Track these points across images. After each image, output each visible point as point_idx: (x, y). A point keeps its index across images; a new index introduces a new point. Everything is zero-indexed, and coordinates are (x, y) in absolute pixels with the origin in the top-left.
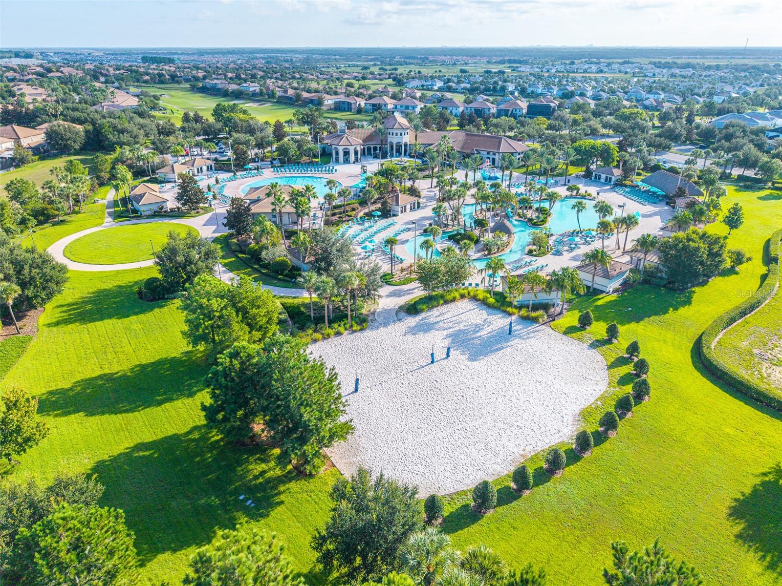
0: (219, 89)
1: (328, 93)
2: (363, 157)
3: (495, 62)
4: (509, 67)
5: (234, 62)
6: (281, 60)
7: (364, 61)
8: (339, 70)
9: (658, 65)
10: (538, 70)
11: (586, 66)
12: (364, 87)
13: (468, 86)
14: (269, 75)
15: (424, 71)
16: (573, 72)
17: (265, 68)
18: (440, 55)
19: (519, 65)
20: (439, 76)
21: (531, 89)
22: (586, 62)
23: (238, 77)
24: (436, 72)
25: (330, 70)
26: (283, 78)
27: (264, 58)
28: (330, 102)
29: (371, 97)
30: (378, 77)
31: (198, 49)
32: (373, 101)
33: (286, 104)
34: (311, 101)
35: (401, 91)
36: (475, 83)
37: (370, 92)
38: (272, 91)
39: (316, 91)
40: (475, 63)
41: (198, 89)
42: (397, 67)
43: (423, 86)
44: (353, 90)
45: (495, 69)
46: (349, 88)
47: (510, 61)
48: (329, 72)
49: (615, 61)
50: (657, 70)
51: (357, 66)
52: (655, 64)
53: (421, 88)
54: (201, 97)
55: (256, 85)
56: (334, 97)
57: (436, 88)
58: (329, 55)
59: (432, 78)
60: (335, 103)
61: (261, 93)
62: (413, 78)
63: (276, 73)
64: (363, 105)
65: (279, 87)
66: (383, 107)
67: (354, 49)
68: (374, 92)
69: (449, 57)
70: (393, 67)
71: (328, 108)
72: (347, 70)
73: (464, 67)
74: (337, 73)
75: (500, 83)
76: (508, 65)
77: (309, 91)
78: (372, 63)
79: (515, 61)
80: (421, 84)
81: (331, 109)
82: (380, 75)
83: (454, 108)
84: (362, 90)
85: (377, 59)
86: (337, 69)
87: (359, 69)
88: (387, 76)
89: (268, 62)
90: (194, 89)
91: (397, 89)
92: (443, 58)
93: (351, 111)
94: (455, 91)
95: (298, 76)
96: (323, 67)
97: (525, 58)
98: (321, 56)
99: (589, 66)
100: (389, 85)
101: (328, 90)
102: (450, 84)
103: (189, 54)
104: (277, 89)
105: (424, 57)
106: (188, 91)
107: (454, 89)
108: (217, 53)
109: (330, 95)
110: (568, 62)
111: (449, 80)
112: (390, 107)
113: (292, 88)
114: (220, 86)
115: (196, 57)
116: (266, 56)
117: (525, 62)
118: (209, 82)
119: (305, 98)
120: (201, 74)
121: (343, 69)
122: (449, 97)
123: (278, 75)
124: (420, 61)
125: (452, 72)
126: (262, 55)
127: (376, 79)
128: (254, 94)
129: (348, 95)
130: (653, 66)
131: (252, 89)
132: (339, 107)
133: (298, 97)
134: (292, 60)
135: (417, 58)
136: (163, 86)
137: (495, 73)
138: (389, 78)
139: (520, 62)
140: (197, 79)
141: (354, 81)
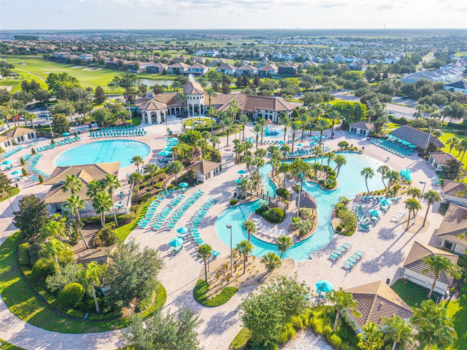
0: (64, 59)
1: (142, 61)
2: (168, 116)
3: (247, 38)
4: (256, 41)
5: (80, 39)
6: (113, 38)
7: (167, 38)
8: (150, 44)
9: (341, 39)
10: (274, 43)
11: (301, 41)
12: (167, 56)
13: (235, 54)
14: (102, 48)
15: (205, 44)
16: (295, 44)
17: (101, 43)
18: (213, 34)
19: (261, 40)
20: (216, 48)
21: (275, 56)
22: (300, 38)
23: (80, 50)
24: (212, 44)
25: (145, 43)
26: (112, 50)
27: (101, 36)
28: (144, 67)
29: (172, 63)
30: (176, 48)
31: (58, 31)
32: (174, 66)
33: (112, 68)
34: (130, 67)
35: (192, 59)
36: (239, 52)
37: (171, 59)
38: (102, 60)
39: (134, 59)
40: (235, 39)
41: (49, 58)
42: (188, 41)
43: (206, 54)
44: (159, 58)
45: (248, 42)
46: (156, 57)
47: (255, 38)
48: (143, 45)
49: (316, 37)
50: (343, 43)
51: (162, 41)
52: (339, 39)
53: (205, 55)
54: (51, 64)
55: (91, 55)
56: (146, 63)
57: (214, 55)
58: (144, 34)
59: (211, 49)
60: (147, 68)
61: (94, 61)
62: (199, 49)
63: (107, 46)
64: (166, 69)
65: (107, 57)
66: (181, 70)
67: (160, 30)
68: (174, 59)
69: (218, 35)
70: (185, 41)
71: (143, 71)
72: (155, 44)
73: (229, 41)
74: (149, 46)
75: (255, 52)
76: (255, 40)
77: (128, 59)
78: (172, 39)
79: (258, 38)
80: (204, 53)
81: (144, 72)
82: (177, 47)
83: (229, 70)
84: (165, 58)
85: (175, 36)
86: (149, 43)
87: (163, 43)
88: (182, 48)
89: (103, 39)
90: (46, 58)
91: (189, 57)
92: (215, 35)
93: (158, 73)
94: (227, 57)
95: (122, 48)
96: (140, 42)
97: (264, 36)
98: (138, 35)
99: (303, 40)
100: (183, 54)
101: (142, 58)
102: (224, 53)
103: (51, 34)
104: (106, 58)
105: (204, 35)
106: (42, 60)
107: (226, 56)
108: (70, 33)
109: (144, 62)
110: (290, 38)
111: (222, 51)
112: (185, 70)
113: (117, 57)
114: (65, 56)
115: (55, 36)
116: (103, 34)
117: (265, 38)
118: (57, 54)
119: (126, 65)
120: (53, 47)
121: (153, 43)
122: (225, 62)
123: (108, 48)
124: (201, 38)
125: (222, 45)
126: (100, 34)
127: (175, 50)
128: (89, 62)
129: (156, 62)
130: (339, 40)
131: (87, 58)
132: (149, 71)
133: (120, 64)
134: (119, 37)
135: (199, 36)
136: (23, 56)
137: (249, 45)
138: (183, 49)
139: (262, 38)
140: (50, 51)
141: (159, 51)
